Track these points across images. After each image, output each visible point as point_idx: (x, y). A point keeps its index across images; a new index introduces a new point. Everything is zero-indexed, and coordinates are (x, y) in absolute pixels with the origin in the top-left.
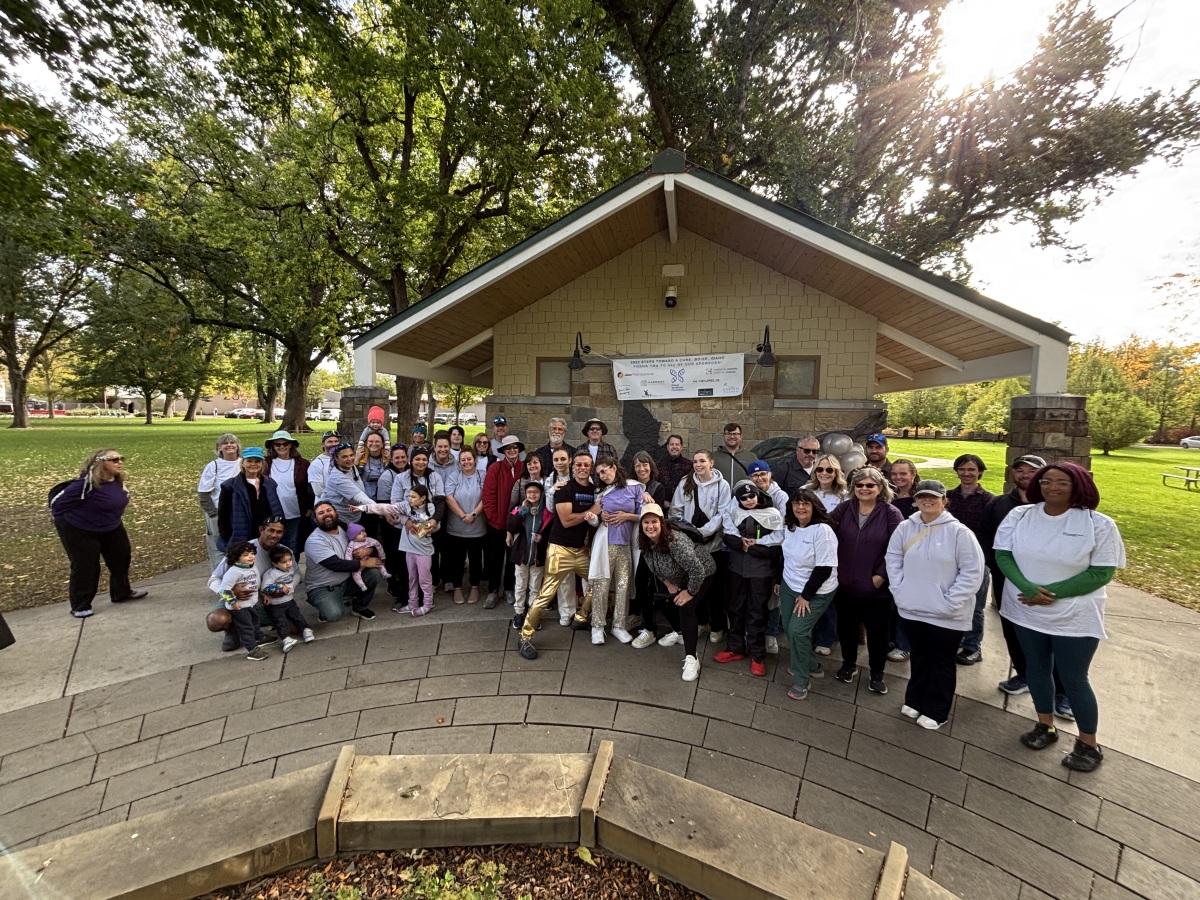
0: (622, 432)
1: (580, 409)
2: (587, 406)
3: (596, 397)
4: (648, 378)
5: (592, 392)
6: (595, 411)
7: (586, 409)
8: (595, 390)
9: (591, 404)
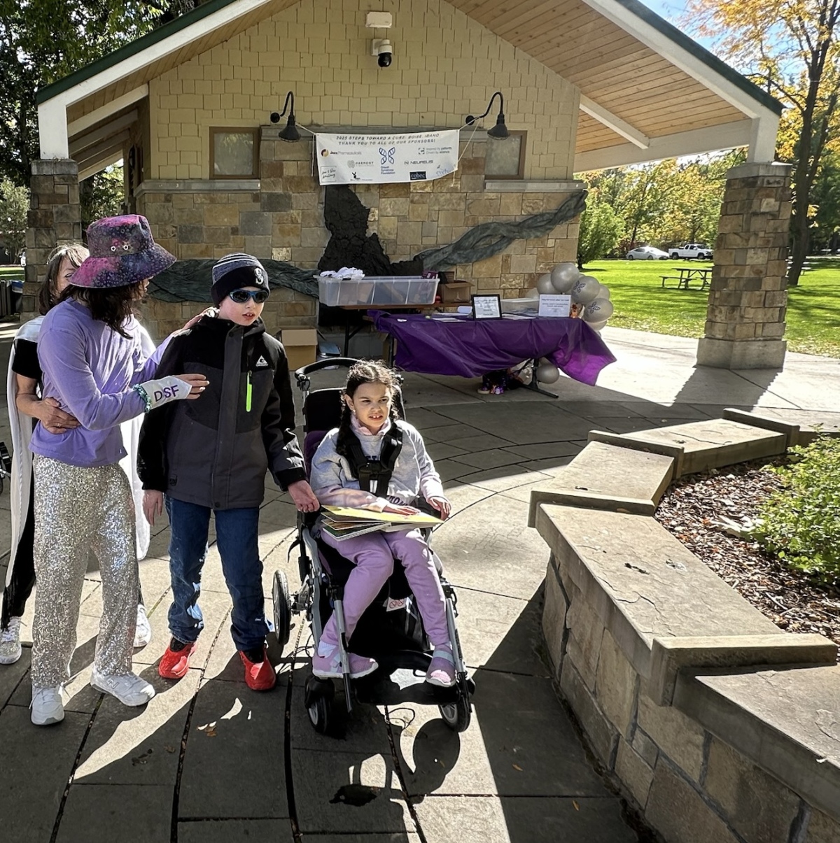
0: (322, 223)
1: (271, 196)
2: (279, 191)
3: (290, 180)
4: (356, 158)
5: (286, 172)
6: (290, 197)
7: (278, 196)
8: (290, 170)
9: (285, 188)
